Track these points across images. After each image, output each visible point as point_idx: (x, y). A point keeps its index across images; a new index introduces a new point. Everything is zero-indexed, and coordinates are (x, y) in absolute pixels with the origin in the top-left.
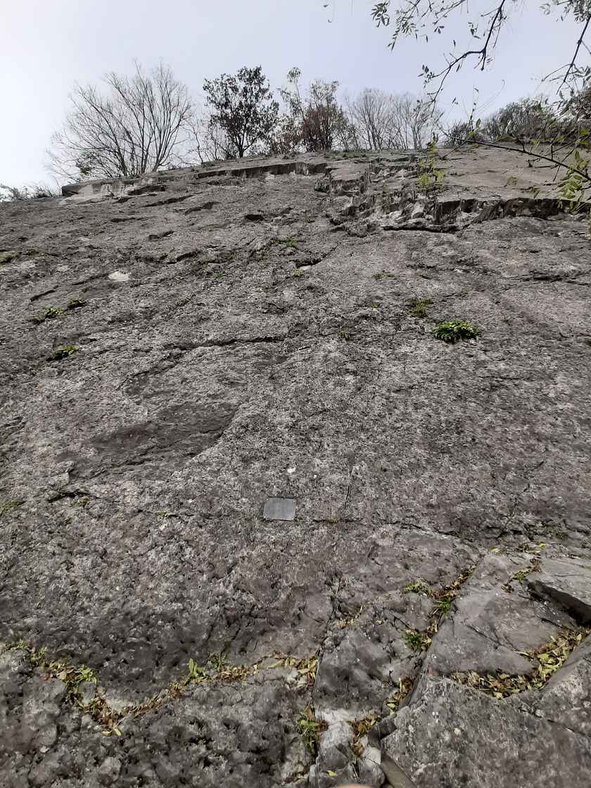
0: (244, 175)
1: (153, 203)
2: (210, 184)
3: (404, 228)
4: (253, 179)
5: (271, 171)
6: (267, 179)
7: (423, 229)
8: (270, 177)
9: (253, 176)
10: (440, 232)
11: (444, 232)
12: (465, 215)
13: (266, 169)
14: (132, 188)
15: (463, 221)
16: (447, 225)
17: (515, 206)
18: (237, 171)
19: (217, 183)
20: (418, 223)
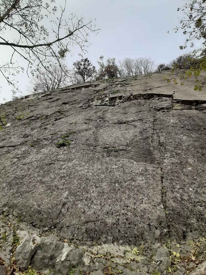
0: (76, 89)
1: (45, 99)
2: (64, 92)
3: (101, 105)
4: (78, 90)
5: (84, 87)
6: (82, 90)
7: (107, 105)
8: (83, 89)
9: (78, 89)
10: (110, 106)
11: (112, 106)
12: (118, 100)
13: (82, 87)
14: (42, 95)
15: (118, 102)
16: (112, 104)
17: (137, 96)
18: (73, 88)
19: (66, 92)
20: (105, 104)
